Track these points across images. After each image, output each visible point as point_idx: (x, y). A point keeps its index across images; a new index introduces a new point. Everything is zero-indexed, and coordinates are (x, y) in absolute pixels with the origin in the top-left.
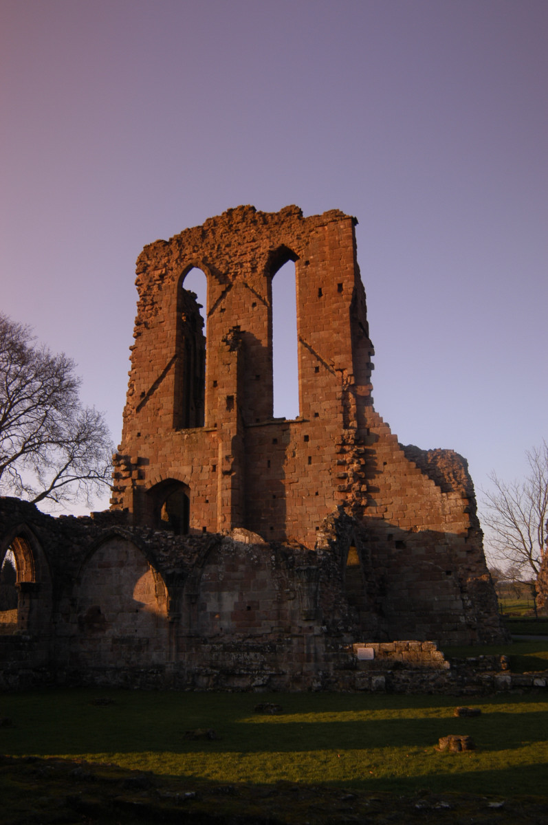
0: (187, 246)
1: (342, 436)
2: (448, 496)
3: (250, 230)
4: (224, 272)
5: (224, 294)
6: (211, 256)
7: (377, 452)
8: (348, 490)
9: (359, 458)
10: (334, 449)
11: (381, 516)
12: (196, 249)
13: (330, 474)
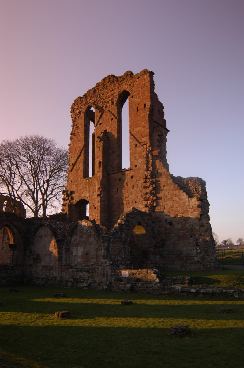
0: (88, 98)
1: (145, 175)
2: (191, 200)
3: (111, 86)
4: (101, 106)
5: (101, 116)
6: (97, 100)
7: (161, 181)
8: (148, 200)
9: (153, 184)
10: (142, 181)
11: (162, 211)
12: (91, 98)
13: (141, 193)
